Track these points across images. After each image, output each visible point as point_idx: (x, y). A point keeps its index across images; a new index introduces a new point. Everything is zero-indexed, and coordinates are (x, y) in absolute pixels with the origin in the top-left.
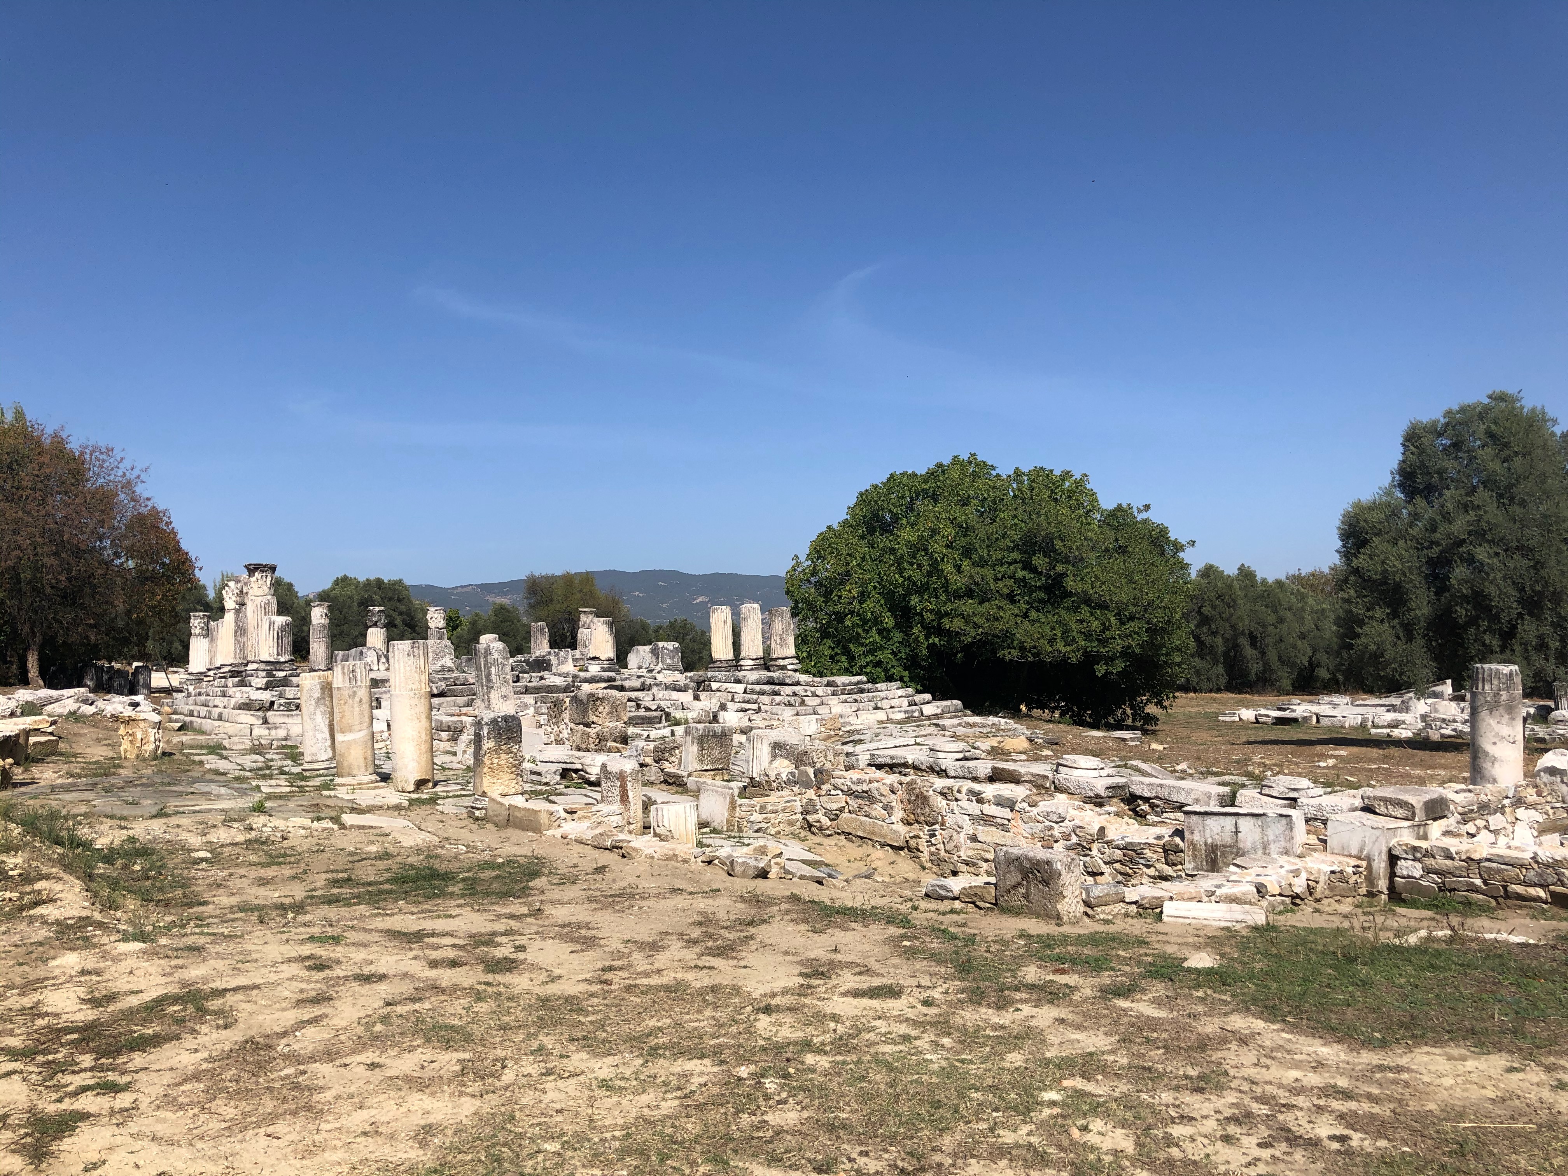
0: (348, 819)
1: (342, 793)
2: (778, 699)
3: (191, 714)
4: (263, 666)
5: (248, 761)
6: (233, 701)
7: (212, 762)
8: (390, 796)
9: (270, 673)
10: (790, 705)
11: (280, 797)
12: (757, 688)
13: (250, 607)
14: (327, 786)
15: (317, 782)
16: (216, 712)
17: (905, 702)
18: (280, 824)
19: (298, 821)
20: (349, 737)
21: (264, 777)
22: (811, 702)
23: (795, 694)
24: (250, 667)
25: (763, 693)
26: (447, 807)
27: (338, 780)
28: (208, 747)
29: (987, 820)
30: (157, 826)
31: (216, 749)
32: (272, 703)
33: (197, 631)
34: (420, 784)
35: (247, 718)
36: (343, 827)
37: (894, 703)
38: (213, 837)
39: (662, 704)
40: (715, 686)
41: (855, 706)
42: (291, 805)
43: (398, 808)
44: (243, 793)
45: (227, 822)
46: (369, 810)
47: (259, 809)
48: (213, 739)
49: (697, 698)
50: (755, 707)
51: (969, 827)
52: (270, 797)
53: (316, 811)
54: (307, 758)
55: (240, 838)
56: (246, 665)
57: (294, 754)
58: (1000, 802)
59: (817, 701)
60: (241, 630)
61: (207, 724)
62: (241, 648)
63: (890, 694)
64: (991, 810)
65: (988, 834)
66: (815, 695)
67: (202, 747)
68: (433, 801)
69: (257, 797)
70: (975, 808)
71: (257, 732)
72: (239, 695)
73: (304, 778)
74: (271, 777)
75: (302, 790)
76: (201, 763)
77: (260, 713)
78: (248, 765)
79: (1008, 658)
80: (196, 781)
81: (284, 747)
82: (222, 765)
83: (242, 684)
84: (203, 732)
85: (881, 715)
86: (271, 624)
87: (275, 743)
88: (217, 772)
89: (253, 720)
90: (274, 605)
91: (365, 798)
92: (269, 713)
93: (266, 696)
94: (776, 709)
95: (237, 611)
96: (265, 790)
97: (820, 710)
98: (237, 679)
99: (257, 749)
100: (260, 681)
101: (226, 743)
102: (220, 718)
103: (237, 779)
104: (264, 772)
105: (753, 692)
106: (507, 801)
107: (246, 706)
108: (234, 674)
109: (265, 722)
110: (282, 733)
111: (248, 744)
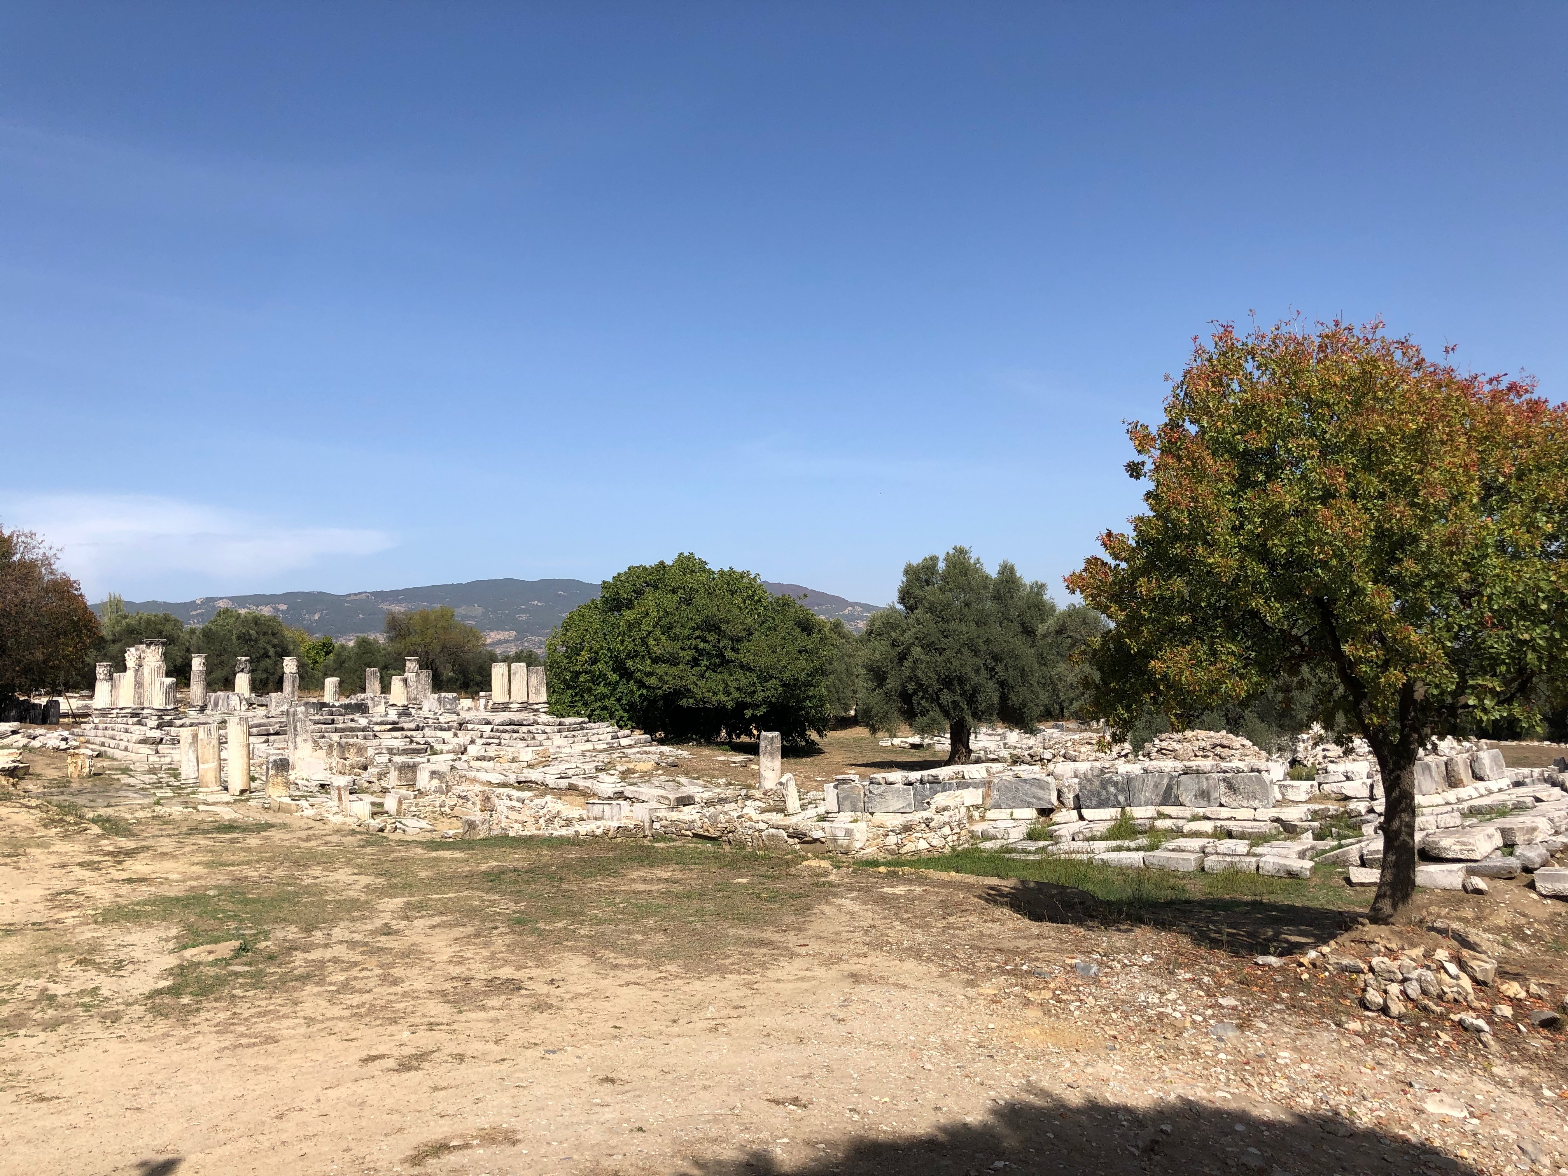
0: (200, 808)
1: (201, 796)
2: (515, 735)
3: (103, 744)
4: (155, 713)
5: (148, 778)
6: (135, 738)
7: (125, 779)
8: (226, 797)
9: (160, 717)
10: (524, 739)
11: (167, 798)
12: (501, 728)
13: (146, 670)
14: (194, 793)
15: (189, 790)
16: (123, 744)
17: (609, 736)
18: (168, 810)
19: (177, 808)
20: (207, 766)
21: (157, 788)
22: (539, 737)
23: (529, 732)
24: (146, 711)
25: (506, 731)
26: (253, 803)
27: (200, 790)
28: (121, 769)
29: (512, 808)
30: (110, 811)
31: (126, 771)
32: (162, 739)
33: (102, 677)
34: (243, 792)
35: (145, 749)
36: (198, 811)
37: (601, 737)
38: (136, 815)
39: (430, 740)
40: (470, 727)
41: (571, 740)
42: (174, 801)
43: (228, 803)
44: (146, 796)
45: (143, 808)
46: (213, 804)
47: (158, 803)
48: (124, 764)
49: (456, 735)
50: (497, 741)
51: (506, 812)
52: (161, 798)
53: (186, 804)
54: (183, 776)
55: (149, 815)
56: (143, 709)
57: (175, 773)
58: (519, 800)
59: (545, 736)
60: (139, 684)
61: (118, 754)
62: (139, 697)
63: (600, 731)
64: (515, 804)
65: (513, 815)
66: (544, 732)
67: (116, 770)
68: (248, 800)
69: (156, 798)
70: (509, 803)
71: (151, 759)
72: (138, 732)
73: (181, 789)
74: (161, 788)
75: (180, 795)
76: (118, 780)
77: (154, 747)
78: (147, 781)
79: (685, 705)
80: (118, 790)
81: (169, 769)
82: (131, 781)
83: (139, 723)
84: (113, 759)
85: (589, 746)
86: (162, 683)
87: (164, 767)
88: (129, 785)
89: (149, 752)
90: (164, 668)
91: (211, 799)
92: (160, 746)
93: (157, 734)
94: (512, 743)
95: (137, 671)
96: (159, 795)
97: (545, 743)
98: (136, 719)
99: (152, 771)
100: (153, 722)
101: (132, 767)
102: (126, 749)
103: (142, 789)
104: (158, 785)
105: (498, 731)
106: (279, 800)
107: (144, 741)
108: (134, 715)
109: (157, 752)
110: (168, 760)
111: (146, 767)
